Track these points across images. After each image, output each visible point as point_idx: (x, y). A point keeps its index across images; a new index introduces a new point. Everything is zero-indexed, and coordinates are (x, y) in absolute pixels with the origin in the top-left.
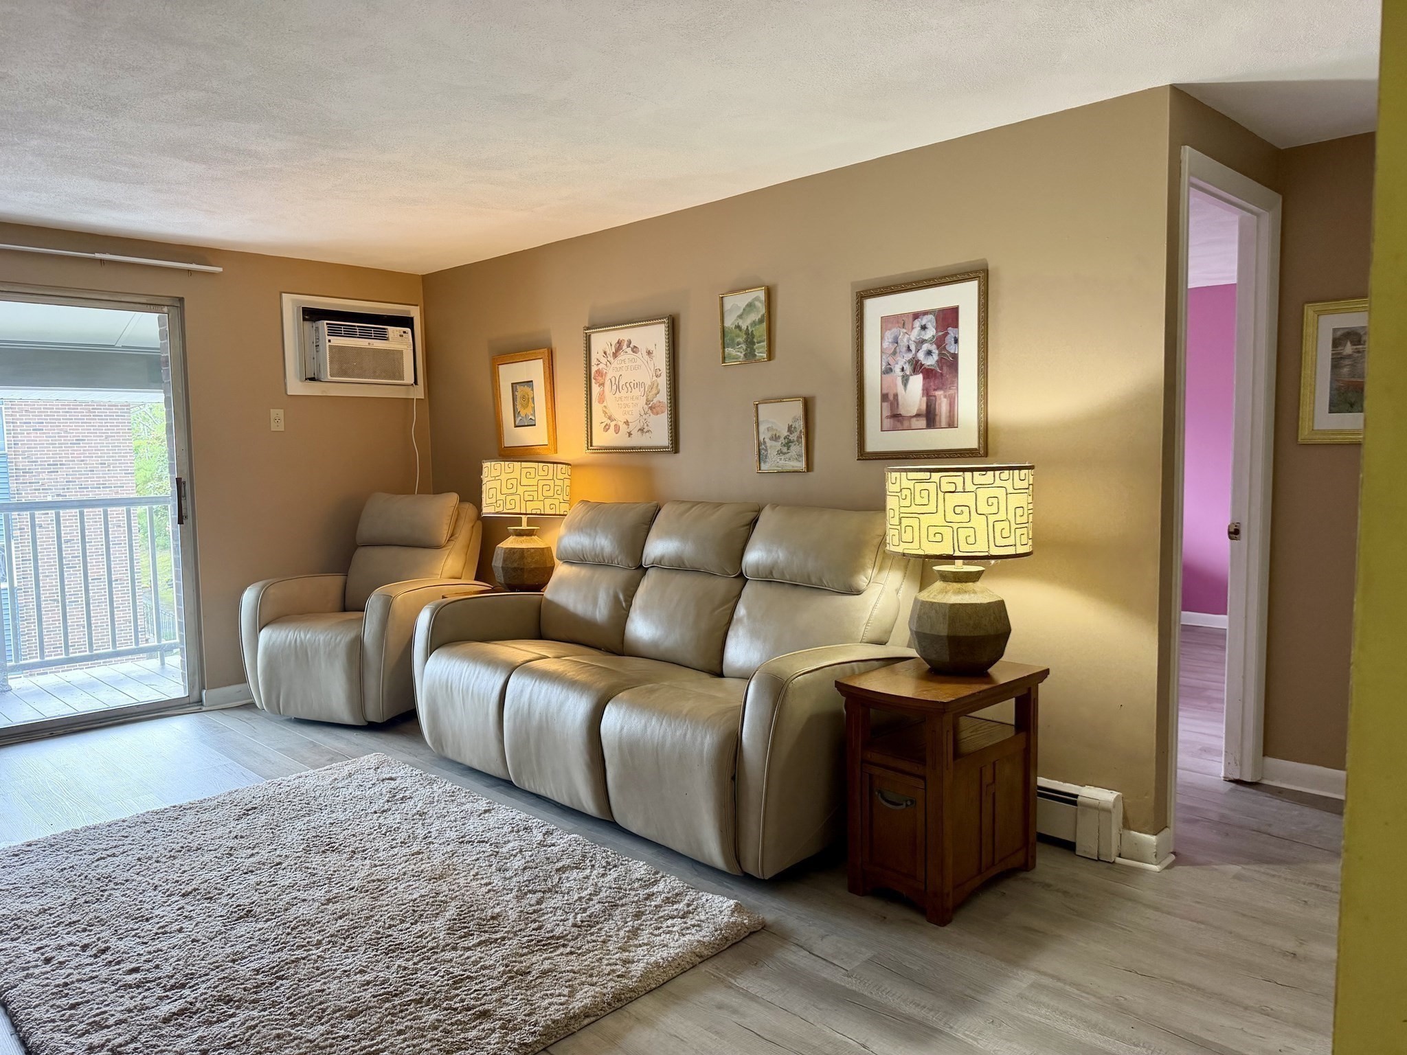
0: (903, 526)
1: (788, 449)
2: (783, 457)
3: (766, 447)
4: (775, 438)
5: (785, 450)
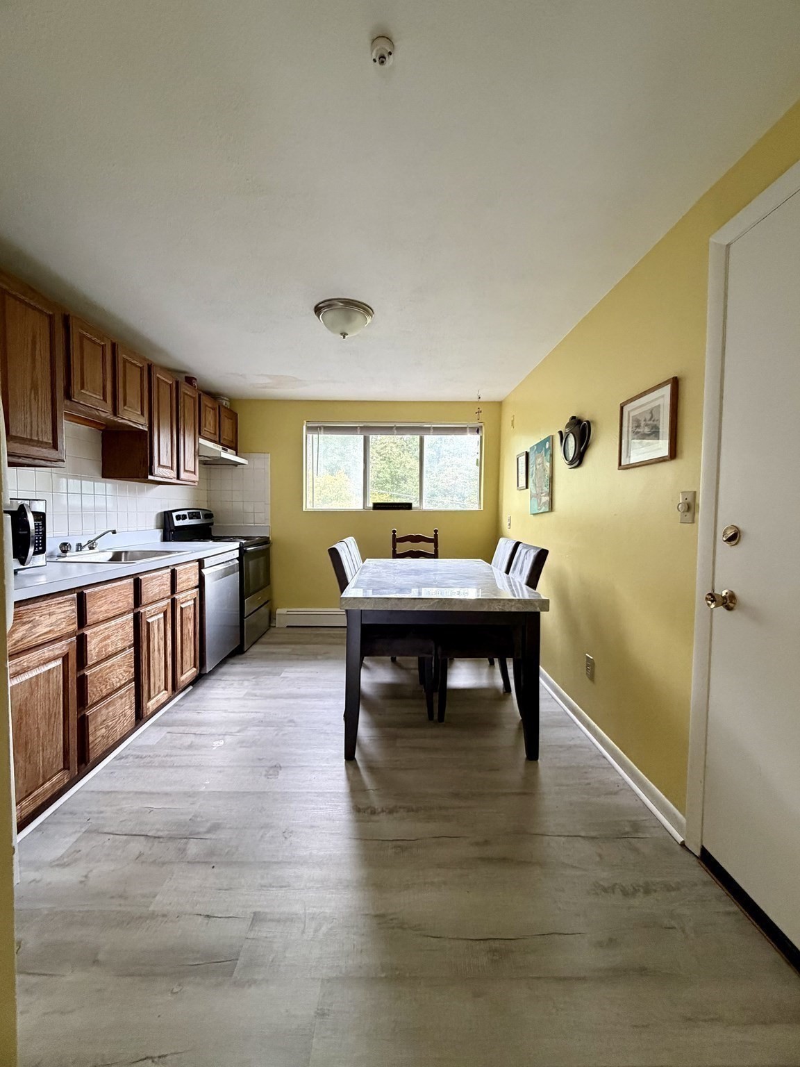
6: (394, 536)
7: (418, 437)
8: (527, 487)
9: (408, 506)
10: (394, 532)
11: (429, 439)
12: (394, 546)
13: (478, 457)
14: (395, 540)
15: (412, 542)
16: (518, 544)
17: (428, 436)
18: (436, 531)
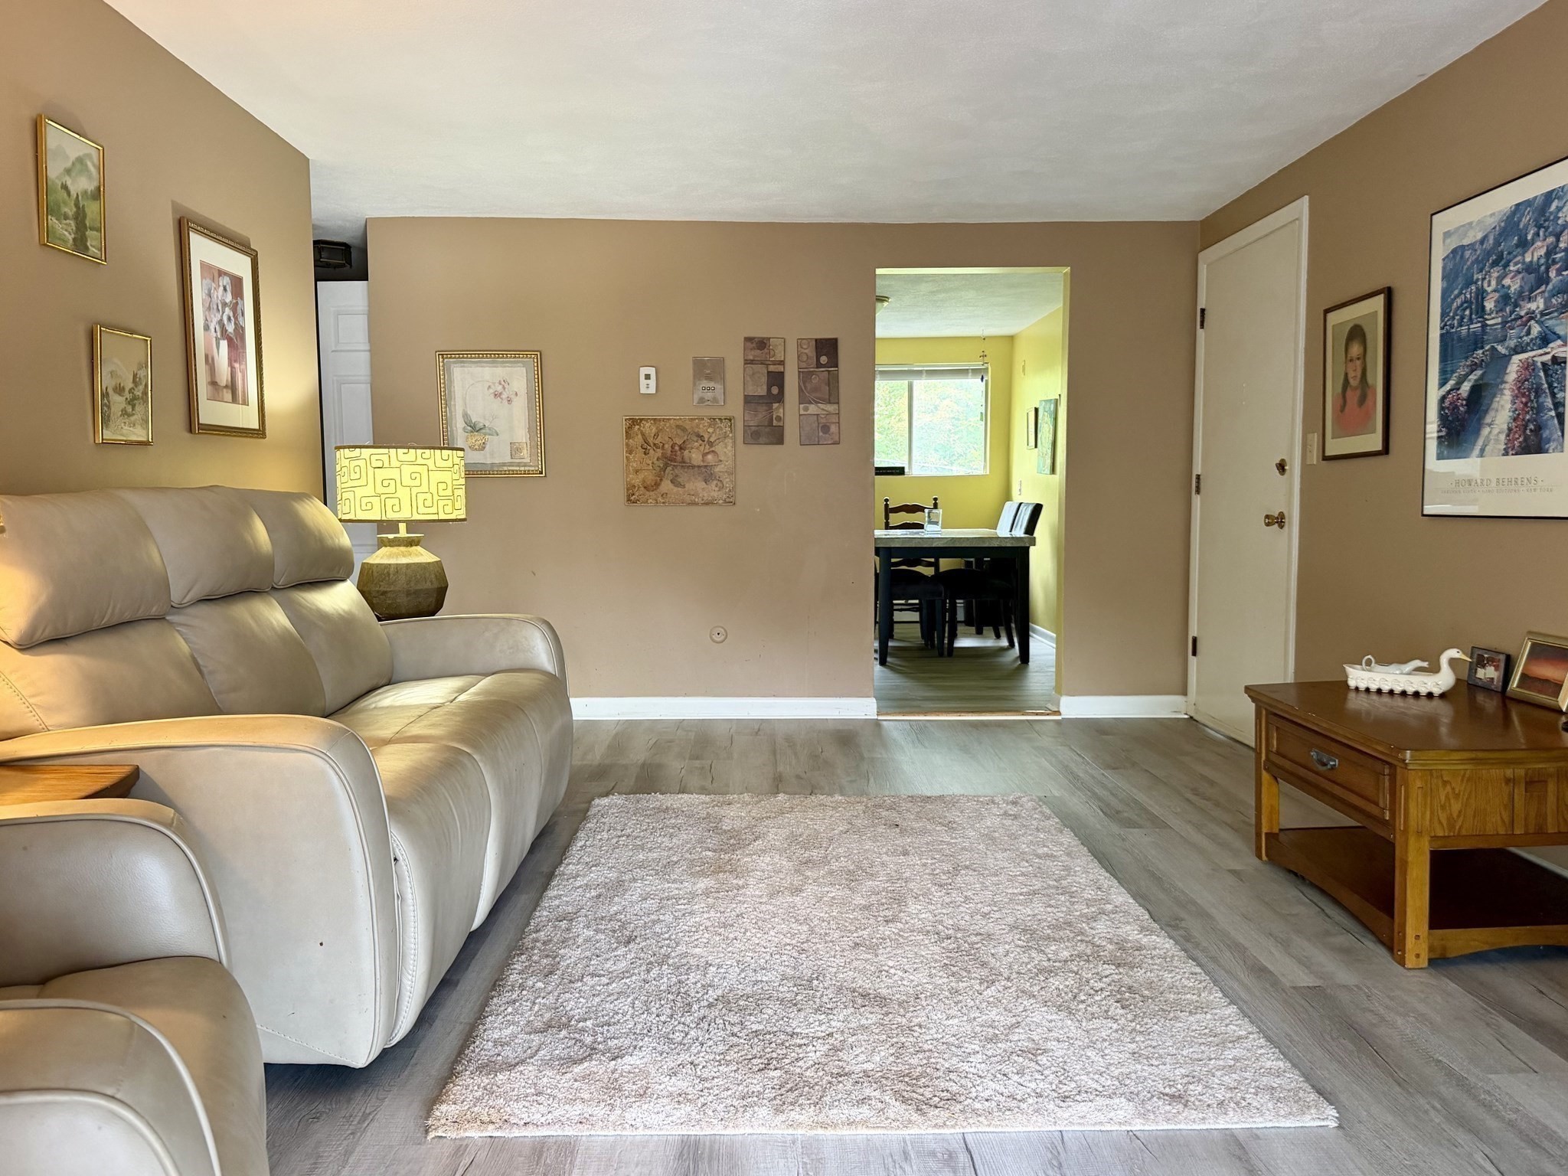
0: (455, 496)
1: (133, 410)
2: (127, 421)
3: (109, 402)
4: (119, 390)
5: (129, 409)
6: (887, 505)
7: (906, 382)
8: (1036, 447)
9: (900, 471)
10: (887, 500)
11: (919, 384)
12: (887, 518)
13: (983, 410)
14: (888, 511)
15: (907, 512)
16: (1021, 504)
17: (918, 381)
18: (935, 499)
